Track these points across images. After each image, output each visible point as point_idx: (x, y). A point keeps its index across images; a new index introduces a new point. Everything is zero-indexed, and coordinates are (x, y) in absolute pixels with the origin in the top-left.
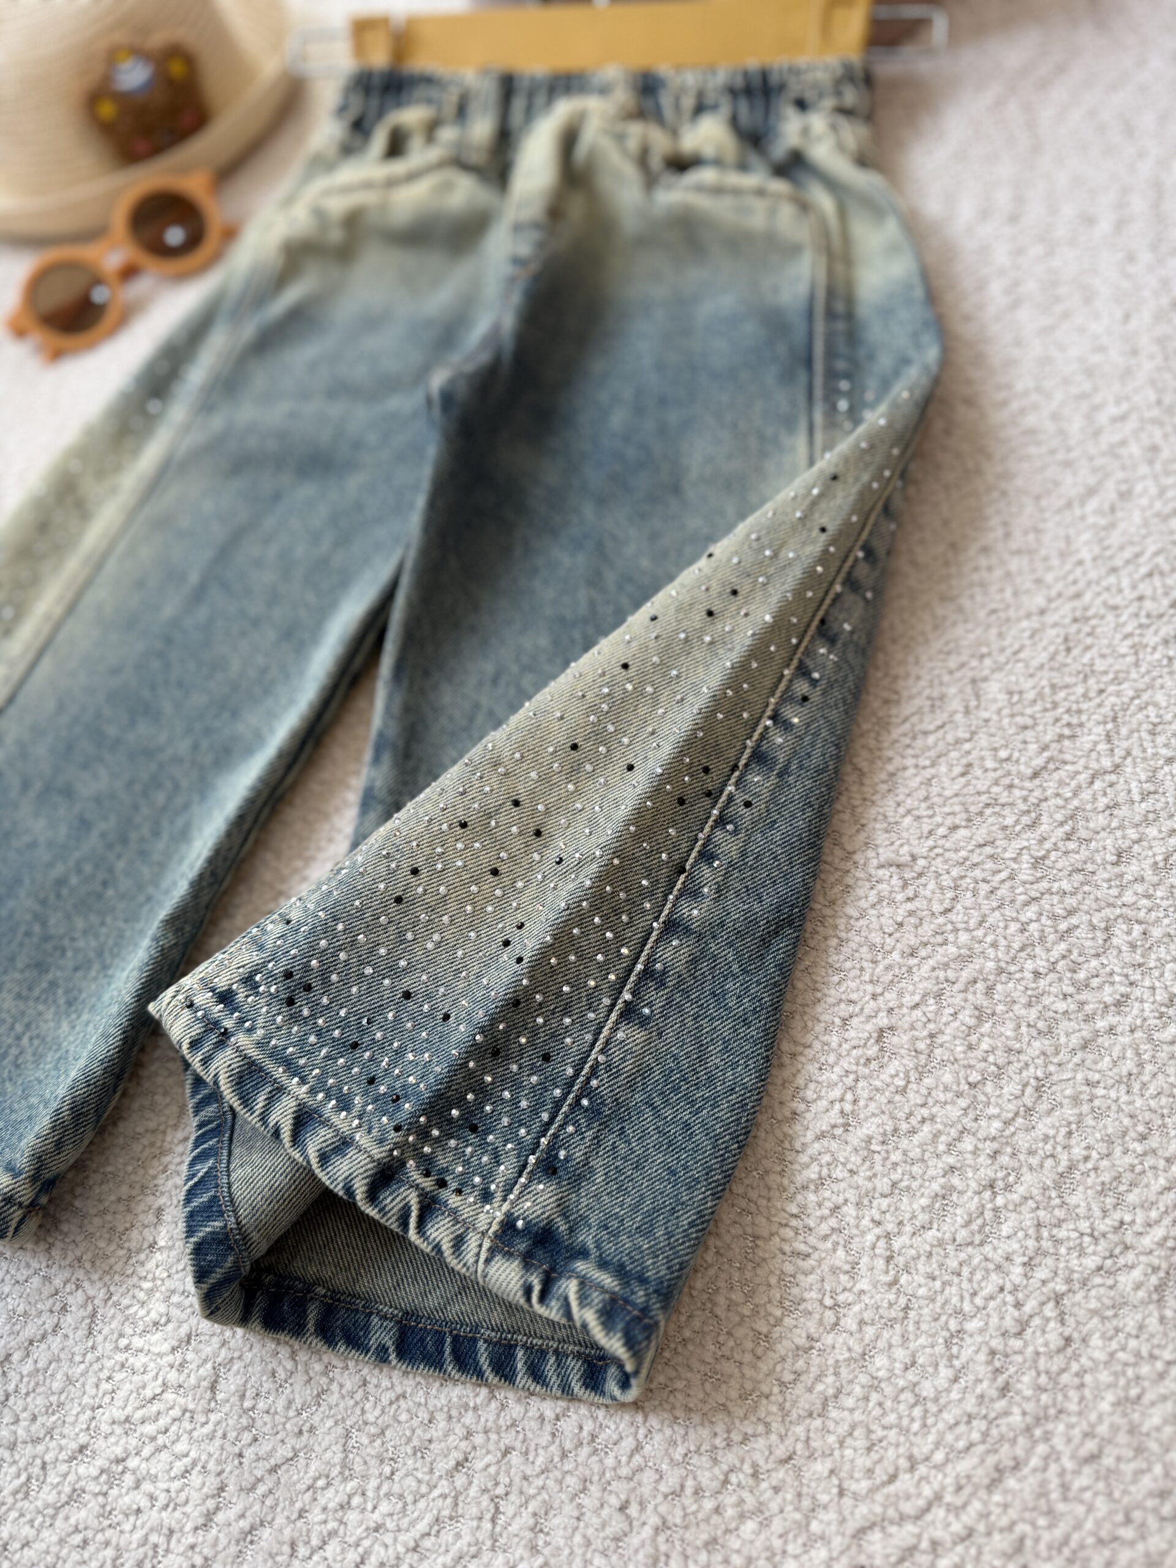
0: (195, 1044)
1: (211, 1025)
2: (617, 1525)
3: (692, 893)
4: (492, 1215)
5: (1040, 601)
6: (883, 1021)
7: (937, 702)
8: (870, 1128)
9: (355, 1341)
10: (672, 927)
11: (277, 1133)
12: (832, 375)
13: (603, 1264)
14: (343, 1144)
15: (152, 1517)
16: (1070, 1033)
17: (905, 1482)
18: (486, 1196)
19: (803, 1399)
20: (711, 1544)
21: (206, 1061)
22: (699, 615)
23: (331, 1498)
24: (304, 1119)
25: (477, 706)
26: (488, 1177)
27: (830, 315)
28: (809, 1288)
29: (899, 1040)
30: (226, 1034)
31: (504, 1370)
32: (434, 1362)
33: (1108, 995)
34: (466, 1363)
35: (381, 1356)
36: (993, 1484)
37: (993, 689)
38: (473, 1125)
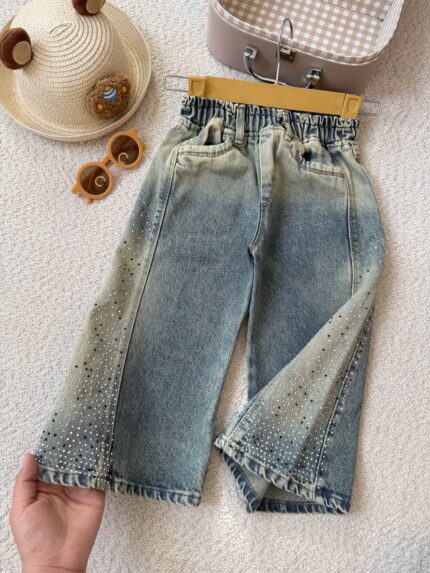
0: (236, 457)
1: (238, 451)
2: (336, 536)
3: (340, 404)
4: (312, 487)
5: (405, 314)
6: (377, 425)
7: (385, 343)
8: (376, 450)
9: (277, 510)
10: (337, 412)
11: (262, 476)
12: (354, 240)
13: (337, 494)
14: (279, 477)
15: (239, 552)
16: (414, 425)
17: (389, 518)
18: (310, 483)
19: (368, 507)
20: (355, 536)
21: (240, 460)
22: (339, 335)
23: (278, 541)
24: (268, 471)
25: (271, 344)
26: (309, 478)
27: (352, 218)
28: (368, 485)
29: (381, 429)
30: (242, 454)
31: (310, 511)
32: (296, 511)
33: (421, 415)
34: (302, 510)
35: (284, 512)
36: (404, 516)
37: (396, 339)
38: (303, 466)
